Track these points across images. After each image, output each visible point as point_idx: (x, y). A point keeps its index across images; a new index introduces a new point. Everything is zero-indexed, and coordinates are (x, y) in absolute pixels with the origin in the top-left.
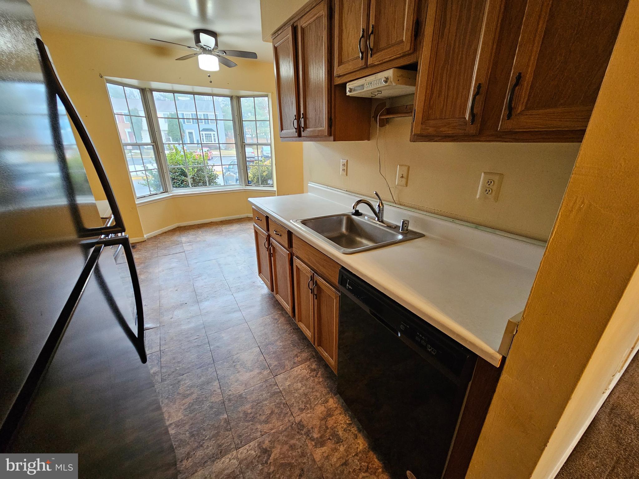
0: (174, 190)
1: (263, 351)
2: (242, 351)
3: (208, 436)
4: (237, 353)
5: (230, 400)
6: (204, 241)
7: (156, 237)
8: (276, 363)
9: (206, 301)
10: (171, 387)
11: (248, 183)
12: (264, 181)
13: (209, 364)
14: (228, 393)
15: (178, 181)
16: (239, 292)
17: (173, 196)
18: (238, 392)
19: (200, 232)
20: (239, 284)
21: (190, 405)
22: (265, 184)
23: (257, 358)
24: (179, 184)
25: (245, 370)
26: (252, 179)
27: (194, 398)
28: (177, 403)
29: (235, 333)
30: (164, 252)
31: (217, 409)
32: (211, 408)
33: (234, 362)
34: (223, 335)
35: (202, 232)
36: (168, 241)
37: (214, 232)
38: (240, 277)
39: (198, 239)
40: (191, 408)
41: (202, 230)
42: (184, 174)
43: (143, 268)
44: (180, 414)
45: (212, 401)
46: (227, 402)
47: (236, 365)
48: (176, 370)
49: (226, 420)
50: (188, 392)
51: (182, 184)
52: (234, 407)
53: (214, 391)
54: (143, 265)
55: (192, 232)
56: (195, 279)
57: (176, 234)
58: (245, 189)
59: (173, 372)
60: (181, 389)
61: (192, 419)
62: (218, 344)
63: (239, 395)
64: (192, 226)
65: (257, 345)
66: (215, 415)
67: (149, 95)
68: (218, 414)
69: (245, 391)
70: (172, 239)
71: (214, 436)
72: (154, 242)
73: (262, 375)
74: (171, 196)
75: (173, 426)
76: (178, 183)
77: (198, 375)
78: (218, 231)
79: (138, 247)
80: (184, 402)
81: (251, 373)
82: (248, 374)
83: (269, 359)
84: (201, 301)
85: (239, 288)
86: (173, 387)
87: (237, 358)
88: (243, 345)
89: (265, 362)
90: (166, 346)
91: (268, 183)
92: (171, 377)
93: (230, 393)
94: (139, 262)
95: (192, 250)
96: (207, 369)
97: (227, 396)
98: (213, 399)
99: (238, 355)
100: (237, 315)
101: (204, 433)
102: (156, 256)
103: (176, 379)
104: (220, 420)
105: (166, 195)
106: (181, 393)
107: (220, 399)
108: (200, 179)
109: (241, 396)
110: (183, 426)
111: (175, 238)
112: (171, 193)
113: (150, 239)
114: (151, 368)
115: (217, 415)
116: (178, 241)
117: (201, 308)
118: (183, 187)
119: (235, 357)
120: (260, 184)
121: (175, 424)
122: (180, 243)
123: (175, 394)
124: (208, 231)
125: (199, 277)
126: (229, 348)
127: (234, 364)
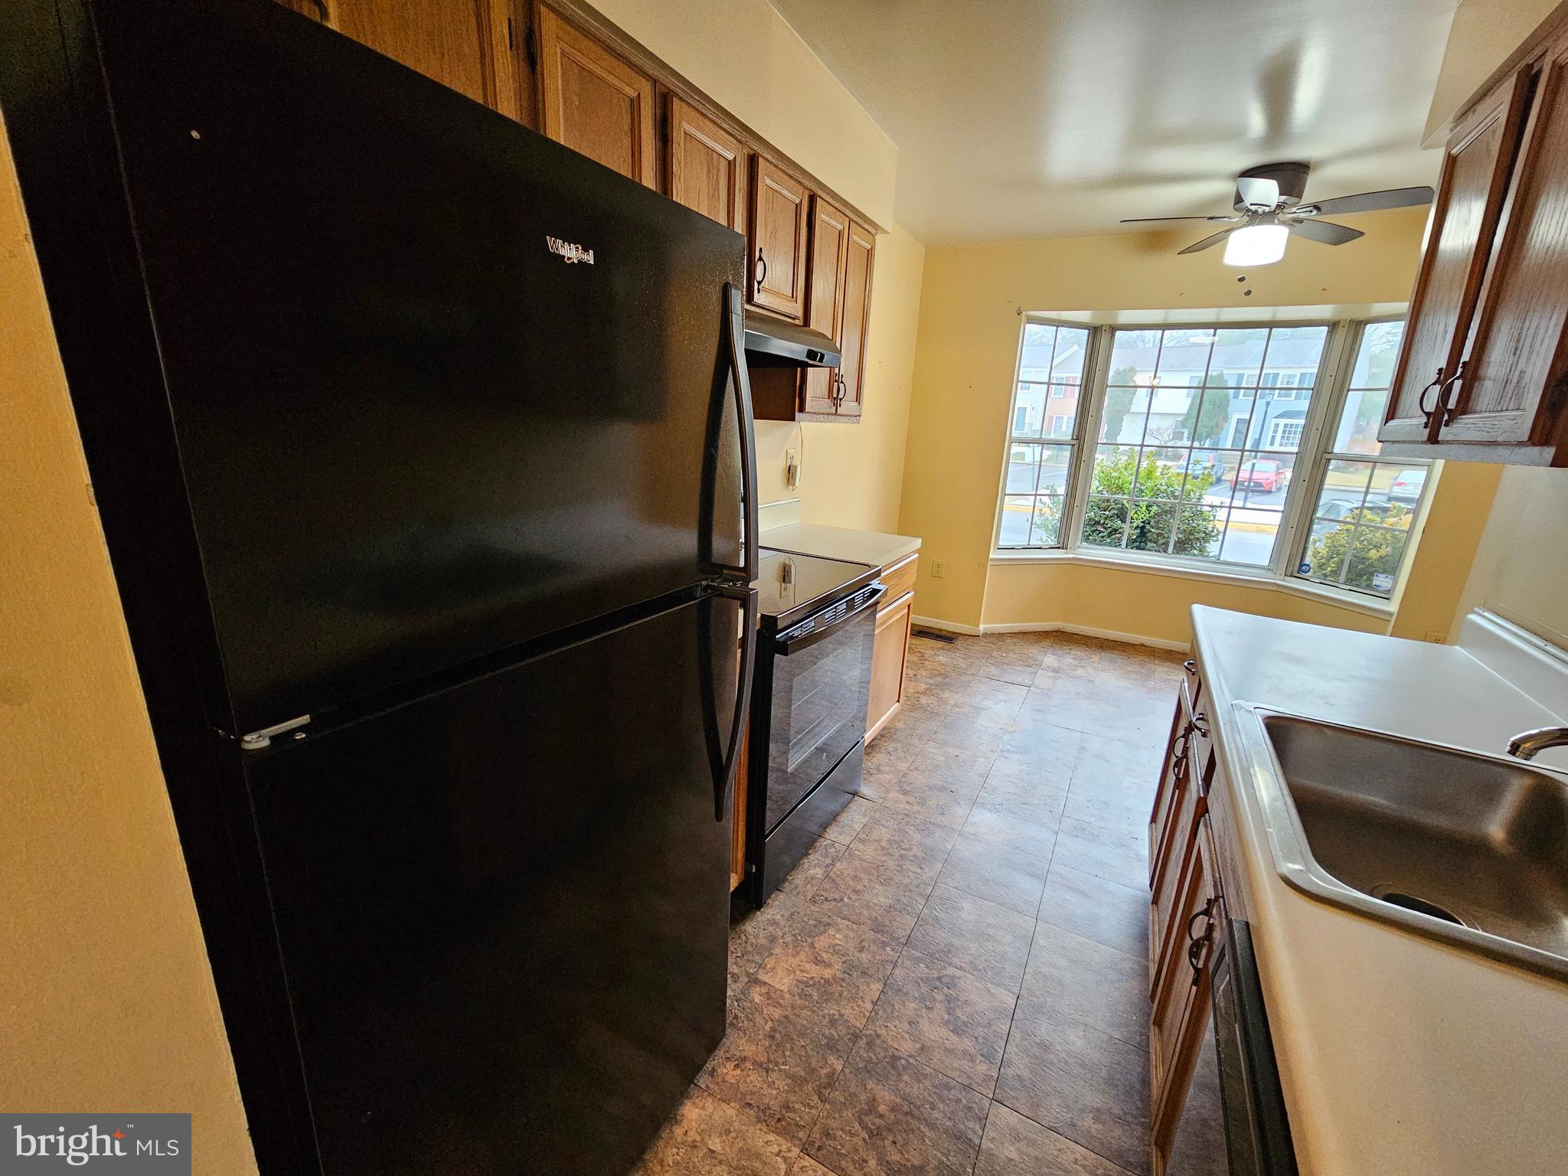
0: (1082, 548)
1: (1019, 1014)
2: (974, 973)
3: (787, 1067)
4: (961, 968)
5: (870, 1044)
6: (1089, 681)
7: (1001, 636)
8: (1026, 1074)
9: (990, 811)
10: (813, 922)
11: (1299, 569)
12: (1360, 574)
13: (894, 939)
14: (878, 1029)
15: (1102, 529)
16: (1077, 836)
17: (1073, 559)
18: (895, 1046)
19: (1096, 658)
20: (1092, 819)
21: (811, 982)
22: (1364, 584)
23: (992, 1017)
24: (1102, 537)
25: (946, 1017)
26: (1323, 561)
27: (824, 977)
28: (798, 958)
29: (992, 921)
30: (994, 671)
31: (839, 1035)
32: (833, 1022)
33: (939, 978)
34: (966, 905)
35: (1100, 659)
36: (1017, 651)
37: (1129, 668)
38: (1107, 804)
39: (1080, 671)
40: (808, 989)
41: (1105, 655)
42: (1122, 515)
43: (937, 685)
44: (786, 981)
45: (842, 1012)
46: (863, 1042)
47: (938, 989)
48: (842, 900)
49: (834, 1073)
50: (825, 956)
51: (1109, 537)
52: (866, 1066)
53: (862, 997)
54: (940, 679)
55: (1077, 652)
56: (1005, 754)
57: (1043, 644)
58: (1278, 585)
59: (835, 900)
60: (822, 942)
61: (793, 1008)
62: (941, 915)
63: (893, 1053)
64: (1090, 638)
65: (1016, 990)
66: (827, 1044)
67: (1104, 339)
68: (832, 1046)
69: (911, 1060)
70: (1026, 651)
71: (793, 1077)
72: (990, 645)
73: (970, 1064)
74: (1069, 559)
75: (764, 990)
76: (1101, 535)
77: (862, 941)
78: (1143, 671)
79: (959, 643)
80: (807, 966)
81: (953, 1037)
82: (944, 1032)
83: (1017, 1046)
84: (983, 805)
85: (1083, 829)
86: (815, 926)
87: (953, 977)
88: (986, 961)
89: (1003, 1044)
90: (862, 847)
91: (1375, 582)
92: (827, 906)
93: (883, 1032)
94: (939, 671)
95: (1049, 690)
96: (884, 945)
97: (872, 1032)
98: (847, 1012)
99: (959, 973)
100: (1028, 886)
101: (788, 1053)
102: (974, 672)
103: (829, 917)
104: (826, 1063)
105: (1061, 554)
106: (816, 946)
107: (858, 1025)
108: (1159, 535)
109: (895, 1058)
110: (774, 1006)
111: (1034, 651)
112: (1075, 552)
113: (985, 635)
114: (815, 866)
115: (830, 1048)
116: (1035, 660)
117: (972, 819)
118: (1110, 544)
119: (950, 971)
120: (1342, 578)
121: (769, 990)
122: (1036, 665)
123: (808, 939)
124: (1115, 662)
125: (1017, 753)
126: (956, 942)
127: (938, 984)
